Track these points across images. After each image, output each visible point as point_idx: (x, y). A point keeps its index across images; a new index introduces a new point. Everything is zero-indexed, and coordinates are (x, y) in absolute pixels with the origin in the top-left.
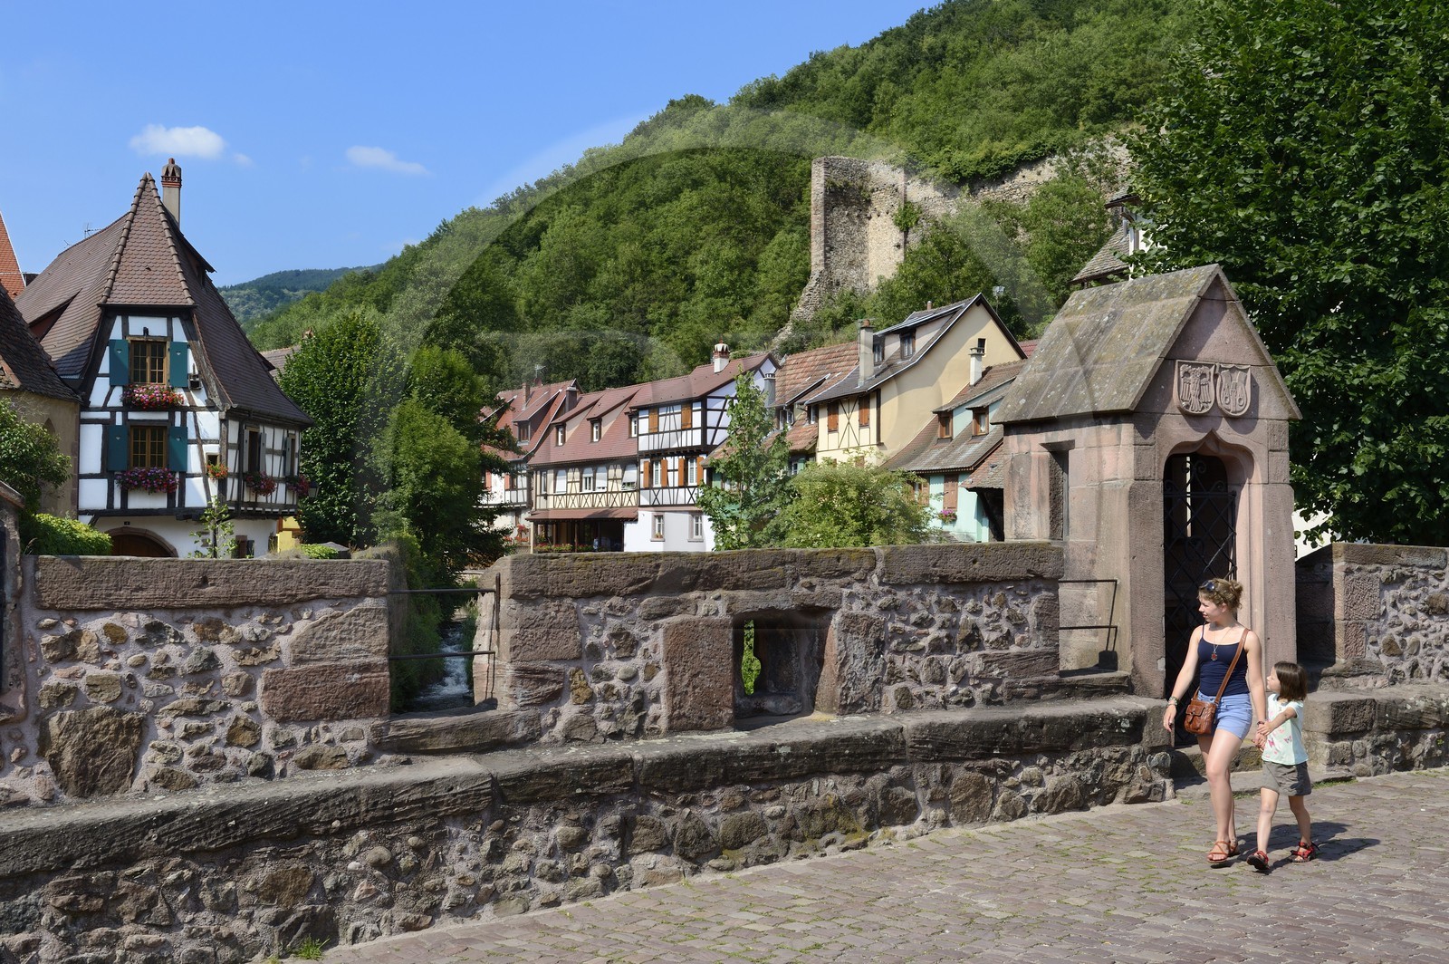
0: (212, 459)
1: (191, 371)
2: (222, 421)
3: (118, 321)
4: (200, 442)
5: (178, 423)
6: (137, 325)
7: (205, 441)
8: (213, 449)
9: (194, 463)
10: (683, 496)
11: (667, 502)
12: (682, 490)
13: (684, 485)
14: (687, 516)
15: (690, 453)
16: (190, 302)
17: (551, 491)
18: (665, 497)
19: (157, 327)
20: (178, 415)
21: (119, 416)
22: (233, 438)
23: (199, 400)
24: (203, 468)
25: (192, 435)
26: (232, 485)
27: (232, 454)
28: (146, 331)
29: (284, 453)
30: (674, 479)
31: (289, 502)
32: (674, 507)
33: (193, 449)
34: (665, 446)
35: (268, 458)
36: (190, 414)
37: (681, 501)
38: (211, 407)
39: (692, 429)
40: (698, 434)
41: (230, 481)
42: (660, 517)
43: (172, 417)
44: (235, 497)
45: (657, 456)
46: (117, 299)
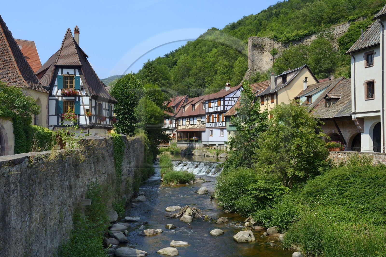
0: (87, 110)
1: (81, 85)
2: (90, 99)
3: (60, 70)
4: (84, 106)
5: (77, 100)
6: (65, 71)
7: (85, 105)
8: (88, 108)
9: (82, 112)
10: (218, 125)
11: (213, 126)
12: (218, 123)
14: (219, 130)
15: (220, 113)
16: (80, 64)
17: (181, 124)
19: (71, 72)
20: (77, 97)
21: (60, 97)
22: (93, 104)
23: (84, 94)
24: (84, 113)
25: (81, 104)
26: (93, 118)
27: (93, 109)
28: (68, 73)
29: (109, 110)
30: (215, 120)
31: (110, 124)
32: (216, 128)
33: (82, 107)
34: (213, 111)
35: (104, 111)
36: (81, 98)
38: (87, 95)
39: (220, 106)
40: (222, 108)
41: (92, 117)
42: (212, 131)
43: (76, 98)
44: (94, 122)
45: (211, 114)
46: (59, 63)
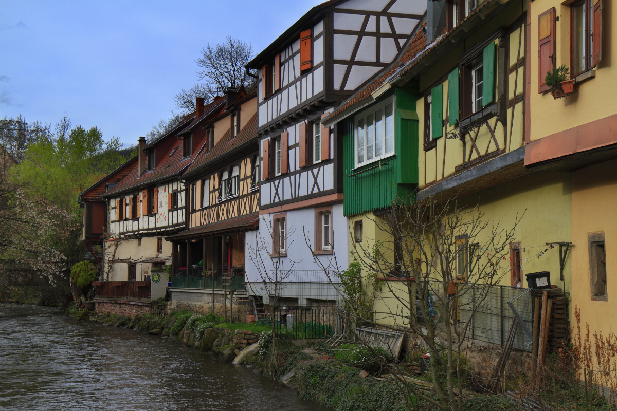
10: (305, 184)
11: (287, 195)
12: (304, 174)
13: (308, 165)
14: (312, 218)
17: (198, 206)
18: (286, 189)
30: (296, 159)
32: (296, 202)
34: (284, 110)
37: (303, 192)
39: (313, 70)
45: (278, 128)
